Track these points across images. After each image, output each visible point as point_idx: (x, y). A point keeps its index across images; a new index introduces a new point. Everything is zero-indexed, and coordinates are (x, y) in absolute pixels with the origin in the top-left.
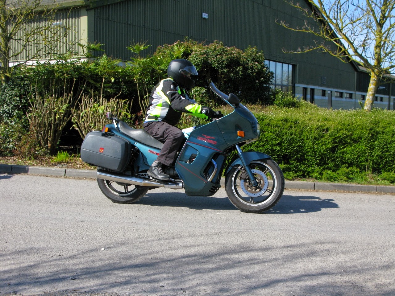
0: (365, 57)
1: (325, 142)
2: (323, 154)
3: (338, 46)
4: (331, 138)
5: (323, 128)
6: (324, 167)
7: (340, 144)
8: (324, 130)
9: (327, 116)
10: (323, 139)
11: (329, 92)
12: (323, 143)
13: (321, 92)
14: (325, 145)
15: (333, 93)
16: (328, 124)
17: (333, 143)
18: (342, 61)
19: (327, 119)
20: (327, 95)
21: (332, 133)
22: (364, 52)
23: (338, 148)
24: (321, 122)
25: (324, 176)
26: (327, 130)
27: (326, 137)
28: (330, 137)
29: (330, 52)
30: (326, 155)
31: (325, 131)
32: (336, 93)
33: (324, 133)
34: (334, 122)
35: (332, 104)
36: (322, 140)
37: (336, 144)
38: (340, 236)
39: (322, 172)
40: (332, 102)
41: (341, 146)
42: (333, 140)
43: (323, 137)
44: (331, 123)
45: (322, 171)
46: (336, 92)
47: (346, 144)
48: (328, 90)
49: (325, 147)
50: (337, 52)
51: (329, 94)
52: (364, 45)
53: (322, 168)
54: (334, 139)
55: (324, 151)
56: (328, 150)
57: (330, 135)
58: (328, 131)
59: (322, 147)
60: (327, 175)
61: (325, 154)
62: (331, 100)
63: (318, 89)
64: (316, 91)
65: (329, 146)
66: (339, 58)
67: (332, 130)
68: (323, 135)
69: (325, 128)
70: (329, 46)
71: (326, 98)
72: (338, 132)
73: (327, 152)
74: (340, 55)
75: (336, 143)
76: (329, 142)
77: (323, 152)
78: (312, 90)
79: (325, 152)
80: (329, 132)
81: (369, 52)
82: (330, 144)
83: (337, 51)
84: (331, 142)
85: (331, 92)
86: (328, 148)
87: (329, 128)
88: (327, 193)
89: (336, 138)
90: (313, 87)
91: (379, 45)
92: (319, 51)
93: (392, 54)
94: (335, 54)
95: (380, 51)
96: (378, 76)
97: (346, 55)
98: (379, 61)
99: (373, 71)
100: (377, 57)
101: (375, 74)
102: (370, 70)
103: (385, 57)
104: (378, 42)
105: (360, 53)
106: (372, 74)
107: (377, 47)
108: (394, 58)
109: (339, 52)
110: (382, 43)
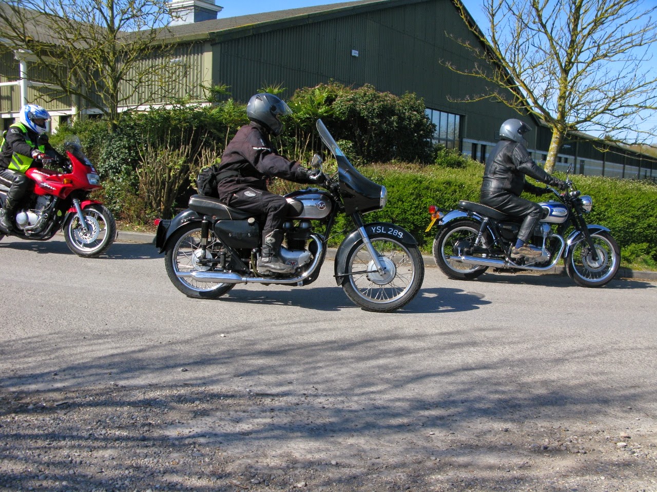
0: (547, 110)
3: (515, 95)
18: (519, 113)
22: (545, 103)
29: (505, 102)
50: (513, 102)
52: (545, 96)
63: (490, 145)
64: (488, 148)
66: (515, 109)
70: (503, 95)
74: (517, 106)
78: (484, 147)
81: (552, 103)
90: (484, 143)
91: (564, 95)
92: (492, 100)
93: (579, 107)
94: (511, 104)
95: (565, 103)
96: (561, 133)
97: (524, 106)
98: (563, 115)
99: (556, 127)
100: (560, 109)
101: (558, 131)
102: (552, 125)
103: (570, 110)
104: (562, 92)
105: (541, 104)
106: (555, 130)
107: (561, 98)
108: (580, 111)
109: (516, 102)
110: (567, 93)
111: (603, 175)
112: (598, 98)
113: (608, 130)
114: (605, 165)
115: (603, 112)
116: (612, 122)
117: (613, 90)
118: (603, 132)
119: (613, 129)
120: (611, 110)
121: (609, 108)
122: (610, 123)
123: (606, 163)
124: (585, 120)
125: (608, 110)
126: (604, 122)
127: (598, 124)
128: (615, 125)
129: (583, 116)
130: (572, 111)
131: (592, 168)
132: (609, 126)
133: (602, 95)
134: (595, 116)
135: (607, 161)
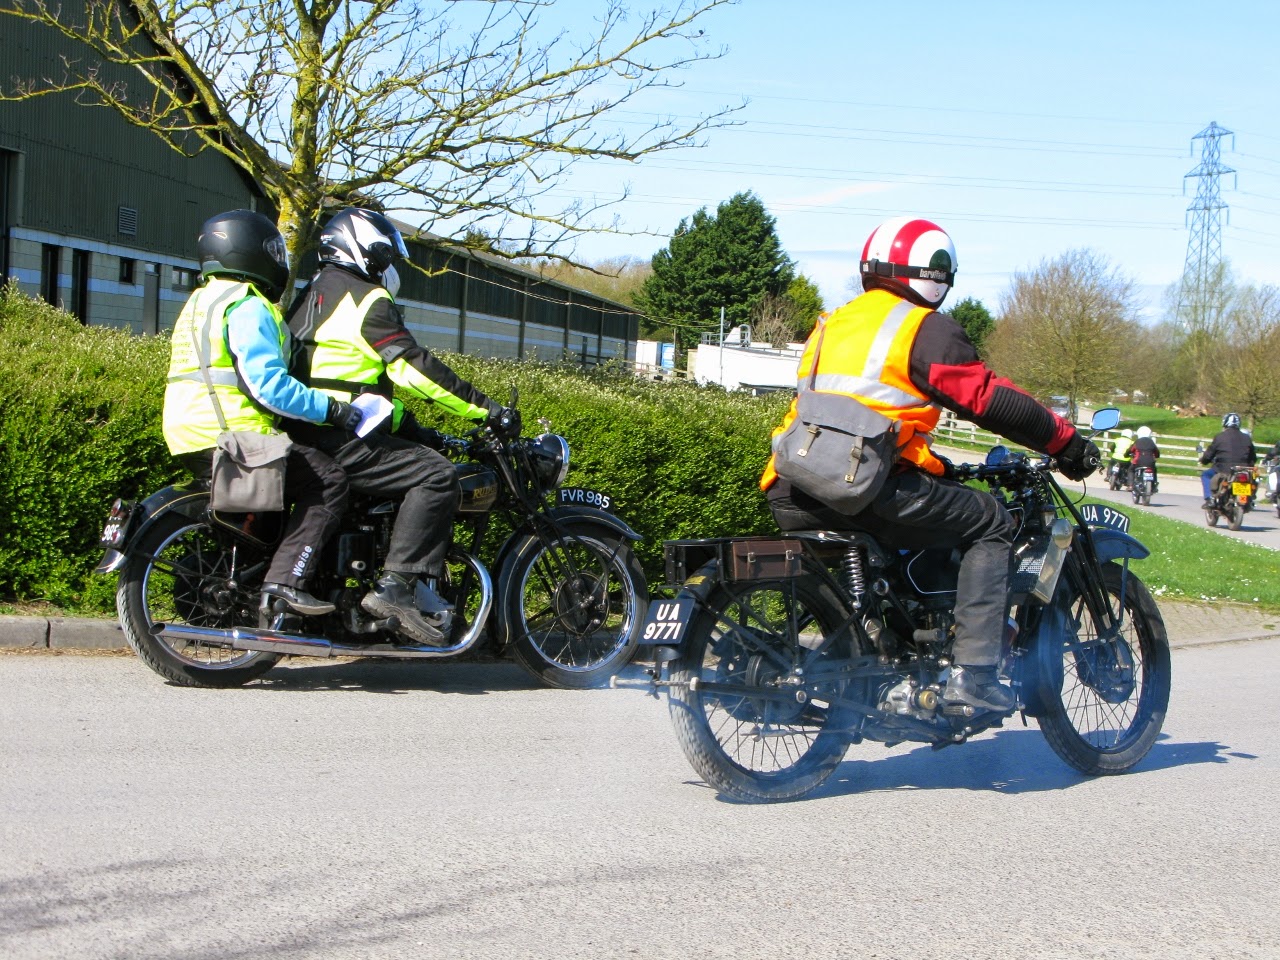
0: (259, 140)
1: (92, 459)
2: (85, 507)
3: (154, 88)
4: (118, 445)
5: (88, 406)
6: (91, 558)
7: (154, 469)
8: (90, 413)
9: (107, 359)
10: (87, 449)
11: (151, 268)
12: (86, 463)
13: (115, 267)
14: (95, 470)
15: (162, 272)
16: (106, 391)
17: (125, 465)
18: (173, 146)
19: (103, 370)
20: (140, 278)
21: (124, 423)
22: (254, 120)
23: (145, 484)
24: (81, 380)
25: (87, 594)
26: (104, 413)
27: (101, 438)
28: (115, 440)
29: (125, 110)
30: (98, 510)
31: (96, 415)
32: (175, 274)
33: (90, 426)
34: (130, 384)
35: (161, 314)
36: (82, 453)
37: (137, 470)
38: (122, 826)
39: (81, 579)
40: (161, 308)
41: (160, 475)
42: (127, 454)
43: (83, 439)
44: (119, 384)
45: (82, 573)
46: (176, 268)
47: (178, 468)
48: (145, 261)
49: (92, 480)
50: (150, 110)
51: (147, 273)
52: (253, 96)
53: (80, 560)
54: (130, 450)
55: (90, 494)
56: (107, 492)
57: (115, 433)
58: (106, 418)
59: (82, 481)
60: (102, 588)
61: (96, 507)
62: (158, 300)
63: (106, 255)
64: (95, 261)
65: (110, 475)
66: (160, 135)
67: (123, 414)
68: (87, 432)
69: (97, 404)
70: (120, 86)
71: (138, 290)
72: (145, 421)
73: (103, 498)
74: (164, 122)
75: (138, 463)
76: (108, 462)
77: (87, 497)
78: (82, 258)
79: (94, 500)
80: (112, 420)
81: (275, 122)
82: (114, 467)
83: (151, 107)
84: (118, 459)
85: (158, 267)
86: (106, 483)
87: (111, 404)
88: (97, 658)
89: (136, 443)
90: (84, 245)
91: (309, 97)
92: (83, 99)
93: (357, 138)
94: (147, 119)
95: (315, 119)
96: (305, 214)
97: (188, 124)
98: (309, 158)
99: (289, 194)
100: (302, 142)
101: (296, 207)
102: (277, 190)
103: (332, 143)
104: (306, 86)
105: (240, 122)
106: (285, 206)
107: (301, 104)
108: (361, 150)
109: (159, 110)
110: (322, 91)
111: (461, 350)
112: (420, 113)
113: (445, 209)
114: (467, 321)
115: (429, 155)
116: (457, 184)
117: (458, 89)
118: (431, 215)
119: (461, 208)
120: (453, 150)
121: (447, 143)
122: (451, 188)
123: (468, 314)
124: (377, 178)
125: (444, 148)
126: (432, 185)
127: (416, 190)
128: (465, 194)
129: (373, 166)
130: (337, 148)
131: (426, 328)
132: (450, 197)
133: (426, 105)
134: (407, 166)
135: (471, 309)
